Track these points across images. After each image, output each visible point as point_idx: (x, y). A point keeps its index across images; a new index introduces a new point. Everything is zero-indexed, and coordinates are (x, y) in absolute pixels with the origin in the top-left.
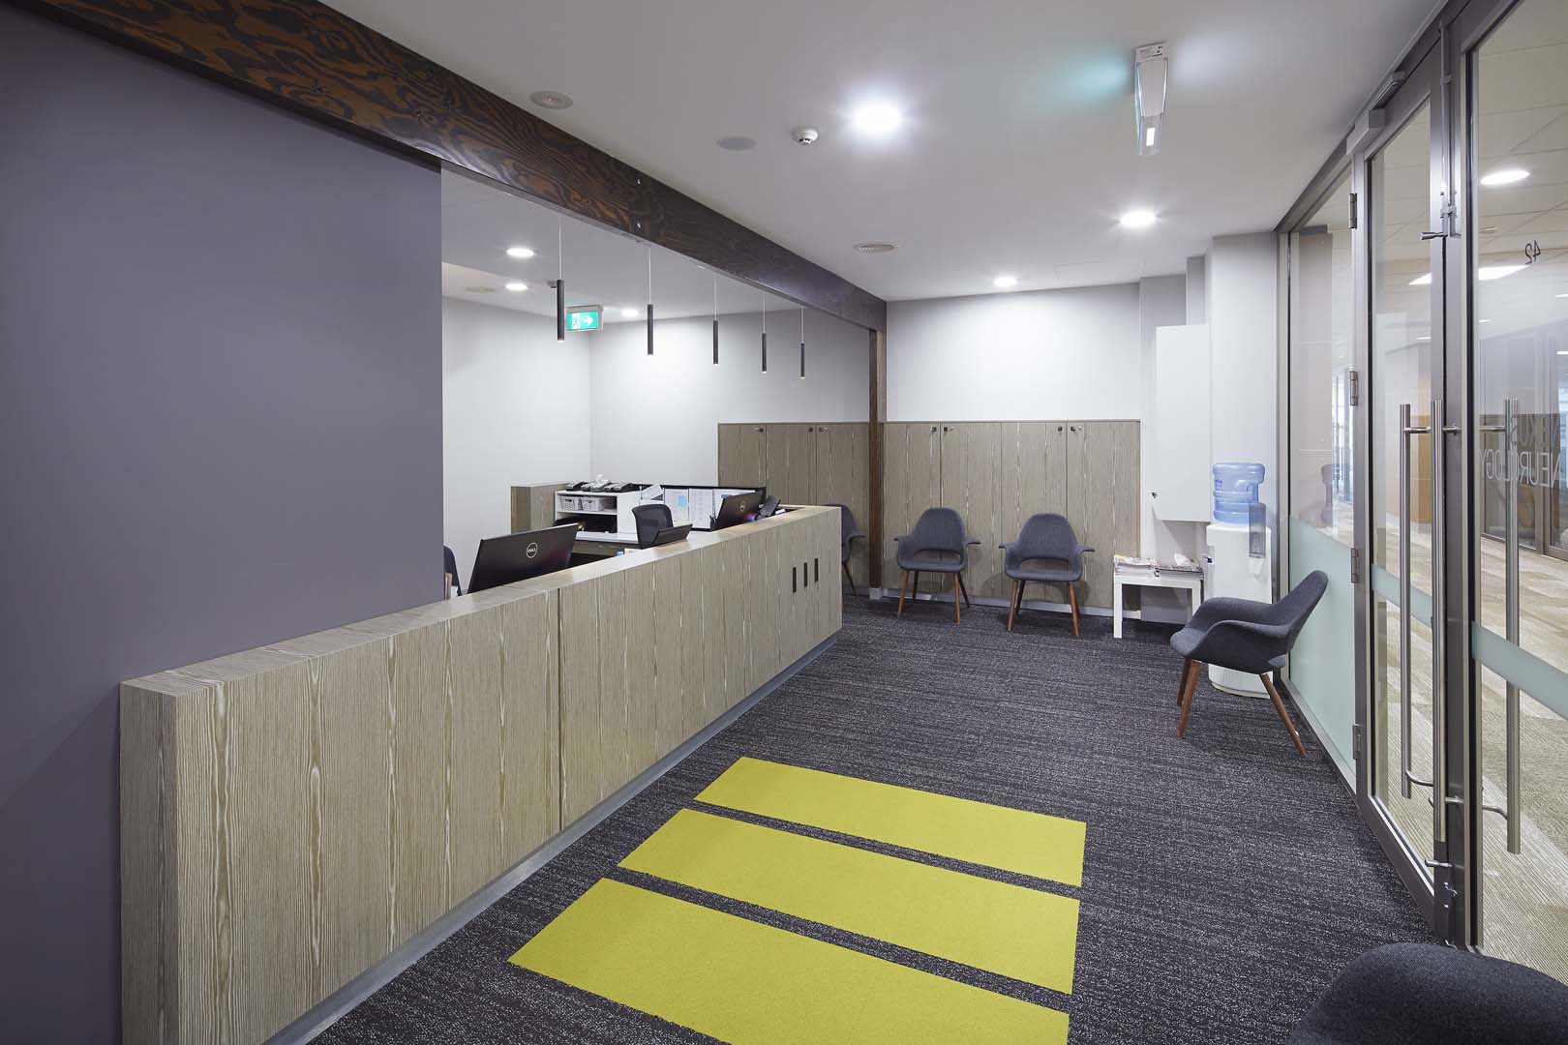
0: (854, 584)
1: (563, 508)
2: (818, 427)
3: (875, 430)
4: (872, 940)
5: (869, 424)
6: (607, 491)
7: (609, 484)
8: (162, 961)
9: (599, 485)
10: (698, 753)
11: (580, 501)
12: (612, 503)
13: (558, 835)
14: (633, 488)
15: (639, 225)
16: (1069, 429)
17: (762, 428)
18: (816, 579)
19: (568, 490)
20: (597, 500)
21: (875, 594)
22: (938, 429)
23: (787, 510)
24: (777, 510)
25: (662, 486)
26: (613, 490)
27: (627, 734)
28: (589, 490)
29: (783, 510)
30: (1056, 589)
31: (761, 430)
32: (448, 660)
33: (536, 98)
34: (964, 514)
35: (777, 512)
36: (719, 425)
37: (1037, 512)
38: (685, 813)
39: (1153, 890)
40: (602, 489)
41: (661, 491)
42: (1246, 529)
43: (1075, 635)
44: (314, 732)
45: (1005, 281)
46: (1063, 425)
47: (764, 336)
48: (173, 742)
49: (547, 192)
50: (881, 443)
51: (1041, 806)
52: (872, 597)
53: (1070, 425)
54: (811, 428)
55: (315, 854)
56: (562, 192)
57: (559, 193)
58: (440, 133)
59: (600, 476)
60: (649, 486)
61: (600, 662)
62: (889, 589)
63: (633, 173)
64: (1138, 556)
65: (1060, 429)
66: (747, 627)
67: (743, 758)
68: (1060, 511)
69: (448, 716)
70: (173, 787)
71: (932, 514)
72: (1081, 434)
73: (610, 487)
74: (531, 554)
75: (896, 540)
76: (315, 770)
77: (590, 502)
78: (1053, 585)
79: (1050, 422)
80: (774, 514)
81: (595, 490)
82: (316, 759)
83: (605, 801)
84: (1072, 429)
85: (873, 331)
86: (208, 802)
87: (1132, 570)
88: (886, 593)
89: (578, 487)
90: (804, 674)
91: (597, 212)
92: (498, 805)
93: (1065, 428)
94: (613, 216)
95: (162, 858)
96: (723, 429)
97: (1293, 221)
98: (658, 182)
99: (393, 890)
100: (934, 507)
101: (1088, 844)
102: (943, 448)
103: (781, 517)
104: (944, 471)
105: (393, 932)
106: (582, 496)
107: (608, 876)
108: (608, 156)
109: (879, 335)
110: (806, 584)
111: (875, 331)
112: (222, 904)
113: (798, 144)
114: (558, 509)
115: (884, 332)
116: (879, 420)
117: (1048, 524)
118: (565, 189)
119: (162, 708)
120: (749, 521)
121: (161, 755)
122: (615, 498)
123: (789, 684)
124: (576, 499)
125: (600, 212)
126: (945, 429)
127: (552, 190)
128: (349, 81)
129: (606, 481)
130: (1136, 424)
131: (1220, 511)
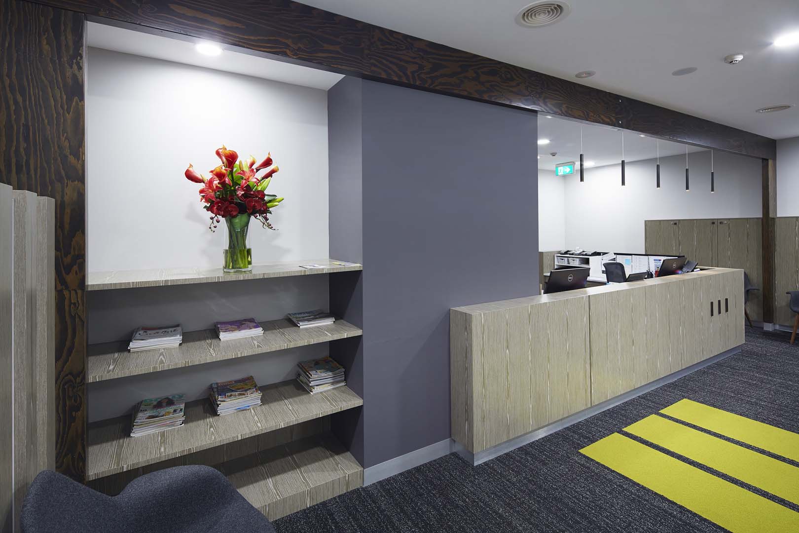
0: (751, 319)
1: (558, 263)
2: (719, 221)
3: (767, 223)
5: (762, 219)
6: (583, 255)
7: (583, 252)
8: (467, 404)
9: (578, 252)
10: (656, 390)
11: (568, 259)
12: (587, 261)
13: (590, 408)
14: (598, 254)
15: (620, 122)
17: (676, 223)
18: (727, 310)
19: (561, 254)
20: (578, 259)
21: (768, 327)
23: (701, 270)
24: (695, 269)
25: (615, 254)
26: (586, 255)
27: (620, 370)
28: (573, 254)
29: (699, 269)
31: (675, 224)
32: (548, 319)
33: (578, 76)
35: (695, 270)
36: (646, 221)
38: (653, 417)
40: (580, 254)
41: (615, 256)
44: (507, 336)
47: (687, 170)
48: (471, 330)
49: (579, 116)
50: (773, 232)
52: (765, 329)
54: (713, 222)
55: (508, 383)
56: (586, 114)
57: (585, 115)
58: (539, 100)
59: (578, 247)
60: (607, 253)
61: (607, 332)
62: (780, 325)
63: (617, 97)
66: (683, 331)
67: (685, 399)
69: (548, 342)
70: (471, 345)
73: (584, 253)
74: (570, 280)
75: (787, 293)
76: (507, 351)
77: (574, 260)
80: (693, 271)
81: (576, 255)
82: (508, 347)
83: (610, 400)
85: (765, 161)
86: (480, 352)
88: (777, 327)
89: (566, 253)
90: (719, 365)
91: (600, 120)
92: (566, 386)
94: (608, 120)
95: (467, 369)
96: (648, 224)
98: (629, 99)
99: (531, 406)
103: (697, 273)
105: (531, 423)
106: (569, 257)
107: (618, 432)
108: (605, 92)
109: (770, 162)
110: (720, 313)
111: (767, 160)
112: (484, 390)
113: (731, 65)
114: (556, 263)
115: (774, 159)
116: (771, 216)
118: (587, 112)
119: (467, 319)
120: (678, 274)
121: (466, 334)
122: (589, 258)
123: (709, 368)
124: (566, 259)
125: (602, 119)
127: (582, 115)
128: (511, 89)
129: (582, 251)
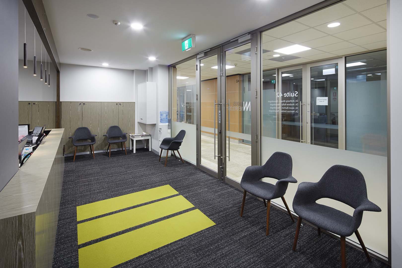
3: (58, 104)
4: (160, 218)
5: (56, 102)
16: (119, 104)
22: (81, 104)
30: (116, 145)
34: (90, 128)
37: (111, 126)
39: (188, 189)
42: (167, 124)
43: (126, 154)
45: (105, 64)
46: (118, 103)
50: (61, 108)
51: (159, 185)
53: (119, 103)
54: (30, 103)
64: (135, 134)
65: (117, 104)
68: (117, 125)
71: (80, 129)
72: (122, 105)
78: (115, 144)
79: (114, 102)
84: (120, 104)
85: (58, 72)
87: (138, 137)
93: (118, 104)
97: (174, 65)
100: (80, 127)
101: (172, 187)
102: (83, 110)
104: (83, 116)
109: (60, 74)
113: (114, 25)
116: (60, 101)
117: (114, 128)
126: (84, 104)
130: (134, 103)
131: (162, 121)
